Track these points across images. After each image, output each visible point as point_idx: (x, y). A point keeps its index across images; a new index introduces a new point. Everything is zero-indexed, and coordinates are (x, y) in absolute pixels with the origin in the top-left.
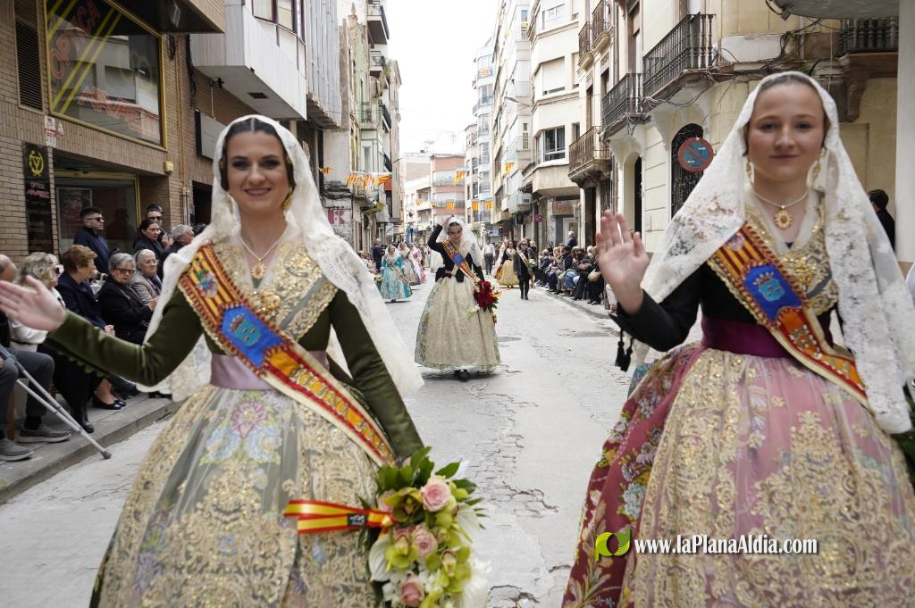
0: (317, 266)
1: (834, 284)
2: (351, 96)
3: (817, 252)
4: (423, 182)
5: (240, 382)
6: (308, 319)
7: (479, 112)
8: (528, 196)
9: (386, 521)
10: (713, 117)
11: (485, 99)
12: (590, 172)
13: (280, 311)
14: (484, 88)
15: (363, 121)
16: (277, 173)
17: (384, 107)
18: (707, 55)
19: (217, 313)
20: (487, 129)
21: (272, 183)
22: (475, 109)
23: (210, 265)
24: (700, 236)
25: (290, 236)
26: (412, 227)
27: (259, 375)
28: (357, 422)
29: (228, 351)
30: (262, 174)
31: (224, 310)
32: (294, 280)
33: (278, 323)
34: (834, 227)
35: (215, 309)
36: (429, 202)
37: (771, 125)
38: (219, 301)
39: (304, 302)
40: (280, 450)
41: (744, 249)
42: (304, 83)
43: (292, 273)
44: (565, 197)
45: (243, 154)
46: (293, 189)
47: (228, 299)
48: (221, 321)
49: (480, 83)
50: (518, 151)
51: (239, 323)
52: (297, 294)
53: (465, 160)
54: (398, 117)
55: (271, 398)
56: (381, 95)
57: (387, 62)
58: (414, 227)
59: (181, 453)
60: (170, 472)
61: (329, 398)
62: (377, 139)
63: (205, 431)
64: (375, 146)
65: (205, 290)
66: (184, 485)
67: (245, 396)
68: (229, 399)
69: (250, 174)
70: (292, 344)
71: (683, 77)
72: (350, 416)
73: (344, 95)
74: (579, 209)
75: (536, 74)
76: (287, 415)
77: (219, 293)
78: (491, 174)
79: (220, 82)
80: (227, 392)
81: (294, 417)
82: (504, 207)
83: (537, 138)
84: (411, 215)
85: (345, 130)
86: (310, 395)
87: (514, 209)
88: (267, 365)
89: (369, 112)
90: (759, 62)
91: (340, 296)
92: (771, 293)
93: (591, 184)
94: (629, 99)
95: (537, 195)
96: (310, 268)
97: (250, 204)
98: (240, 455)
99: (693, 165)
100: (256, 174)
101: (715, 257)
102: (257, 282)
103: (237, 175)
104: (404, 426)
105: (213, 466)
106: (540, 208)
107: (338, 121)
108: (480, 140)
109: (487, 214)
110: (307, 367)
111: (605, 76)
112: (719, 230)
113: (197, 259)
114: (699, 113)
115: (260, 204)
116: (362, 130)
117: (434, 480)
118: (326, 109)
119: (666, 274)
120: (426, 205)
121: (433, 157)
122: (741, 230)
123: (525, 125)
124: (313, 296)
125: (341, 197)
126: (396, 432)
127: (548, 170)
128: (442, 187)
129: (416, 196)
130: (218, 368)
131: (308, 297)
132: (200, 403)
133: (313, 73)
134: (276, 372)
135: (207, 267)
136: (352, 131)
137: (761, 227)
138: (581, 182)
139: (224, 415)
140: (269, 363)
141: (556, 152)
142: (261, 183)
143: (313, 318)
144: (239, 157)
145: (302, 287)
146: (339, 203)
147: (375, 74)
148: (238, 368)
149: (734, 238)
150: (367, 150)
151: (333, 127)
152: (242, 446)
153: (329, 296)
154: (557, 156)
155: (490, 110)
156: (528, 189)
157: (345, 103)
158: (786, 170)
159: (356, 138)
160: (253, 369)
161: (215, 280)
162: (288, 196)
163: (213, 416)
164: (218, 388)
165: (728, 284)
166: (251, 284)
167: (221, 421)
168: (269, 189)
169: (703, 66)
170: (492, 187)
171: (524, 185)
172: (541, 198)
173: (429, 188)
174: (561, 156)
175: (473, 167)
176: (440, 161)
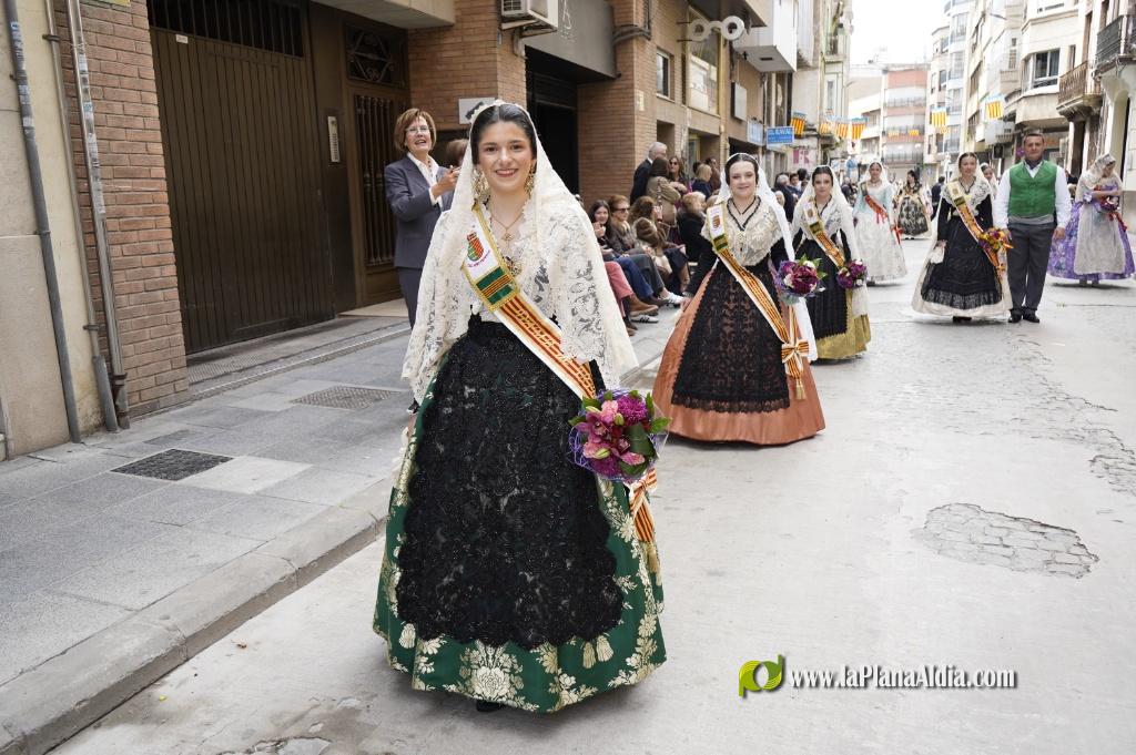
2: (822, 32)
4: (870, 103)
7: (954, 11)
8: (1010, 125)
12: (1080, 107)
20: (963, 34)
22: (947, 8)
36: (876, 128)
44: (1053, 128)
50: (1001, 72)
56: (842, 15)
58: (856, 162)
62: (842, 72)
64: (840, 79)
73: (817, 33)
74: (1066, 143)
78: (964, 93)
79: (745, 55)
82: (979, 137)
83: (1027, 61)
85: (814, 68)
87: (992, 140)
89: (835, 43)
93: (1080, 119)
95: (1021, 126)
107: (810, 60)
109: (955, 143)
111: (1105, 5)
116: (827, 63)
120: (873, 132)
121: (885, 71)
125: (808, 136)
127: (1036, 98)
128: (895, 108)
136: (821, 68)
138: (1070, 116)
141: (1047, 78)
146: (804, 143)
150: (831, 84)
151: (805, 67)
154: (1049, 83)
156: (1012, 117)
170: (963, 108)
171: (1007, 114)
172: (1025, 129)
173: (879, 110)
174: (1054, 82)
175: (940, 82)
176: (897, 75)
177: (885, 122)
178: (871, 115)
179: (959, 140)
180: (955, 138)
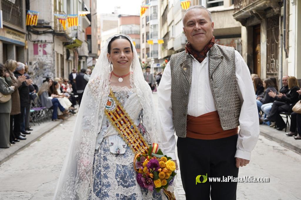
78: (159, 26)
109: (156, 53)
121: (120, 16)
179: (157, 51)
180: (155, 50)
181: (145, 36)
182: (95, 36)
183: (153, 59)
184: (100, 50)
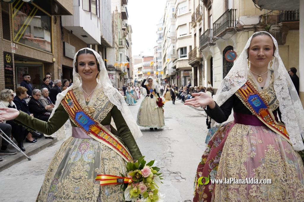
0: (107, 97)
1: (277, 100)
2: (116, 37)
3: (272, 90)
4: (140, 65)
5: (82, 136)
6: (103, 115)
7: (159, 42)
8: (175, 70)
9: (130, 181)
10: (237, 43)
11: (160, 38)
12: (195, 62)
13: (95, 113)
14: (160, 34)
15: (120, 45)
16: (94, 67)
17: (127, 40)
18: (234, 23)
19: (74, 114)
20: (161, 47)
21: (92, 70)
22: (157, 41)
23: (71, 97)
24: (233, 85)
25: (98, 87)
26: (136, 80)
27: (87, 134)
28: (120, 148)
29: (78, 126)
30: (89, 67)
31: (76, 113)
32: (100, 102)
33: (94, 116)
34: (277, 82)
35: (73, 112)
37: (256, 49)
38: (75, 110)
39: (103, 110)
40: (94, 158)
41: (247, 89)
42: (100, 32)
43: (99, 100)
44: (187, 70)
45: (83, 61)
46: (99, 72)
47: (77, 109)
48: (75, 116)
49: (159, 32)
50: (171, 55)
51: (81, 117)
52: (101, 107)
53: (154, 58)
54: (131, 44)
55: (92, 141)
56: (126, 36)
57: (128, 25)
58: (137, 80)
59: (62, 160)
60: (58, 166)
61: (111, 141)
62: (124, 51)
63: (70, 152)
64: (124, 53)
65: (70, 106)
66: (63, 170)
67: (83, 140)
68: (78, 141)
69: (85, 68)
70: (98, 124)
71: (226, 30)
72: (118, 146)
73: (114, 36)
74: (192, 74)
75: (177, 29)
76: (97, 147)
77: (74, 107)
78: (162, 63)
79: (72, 32)
80: (77, 139)
81: (99, 147)
82: (167, 73)
83: (178, 50)
84: (136, 76)
85: (114, 48)
86: (104, 140)
87: (170, 74)
88: (90, 130)
89: (122, 42)
90: (252, 25)
91: (115, 107)
92: (257, 104)
93: (196, 66)
94: (208, 37)
95: (178, 69)
96: (105, 98)
97: (85, 77)
98: (81, 160)
99: (230, 59)
100: (87, 68)
101: (238, 92)
102: (87, 103)
103: (81, 68)
104: (136, 150)
105: (72, 164)
106: (179, 74)
107: (111, 45)
108: (158, 51)
109: (161, 76)
110: (103, 131)
111: (200, 30)
112: (239, 83)
113: (68, 95)
114: (232, 42)
115: (89, 77)
116: (119, 48)
117: (146, 167)
118: (107, 41)
119: (221, 98)
120: (141, 73)
121: (143, 57)
122: (246, 83)
123: (174, 46)
124: (105, 107)
125: (112, 70)
126: (133, 152)
127: (181, 61)
128: (146, 67)
129: (137, 70)
130: (75, 131)
131: (104, 108)
132: (69, 143)
133: (103, 29)
134: (93, 133)
135: (71, 98)
136: (116, 48)
137: (253, 82)
138: (192, 65)
139: (76, 147)
140: (91, 130)
141: (184, 55)
142: (89, 70)
143: (105, 115)
144: (82, 62)
145: (102, 104)
147: (124, 29)
148: (81, 131)
149: (244, 86)
150: (121, 54)
151: (110, 47)
152: (82, 157)
153: (111, 107)
154: (184, 57)
155: (162, 41)
156: (175, 67)
157: (114, 39)
158: (261, 63)
159: (117, 51)
160: (85, 132)
161: (73, 102)
162: (98, 74)
163: (73, 147)
164: (74, 138)
165: (242, 101)
166: (85, 104)
167: (75, 149)
168: (92, 72)
169: (233, 26)
170: (162, 67)
171: (173, 66)
172: (179, 71)
173: (142, 67)
174: (186, 56)
175: (156, 60)
176: (146, 58)
177: (144, 70)
178: (140, 69)
181: (156, 68)
182: (131, 69)
183: (160, 79)
184: (133, 74)
